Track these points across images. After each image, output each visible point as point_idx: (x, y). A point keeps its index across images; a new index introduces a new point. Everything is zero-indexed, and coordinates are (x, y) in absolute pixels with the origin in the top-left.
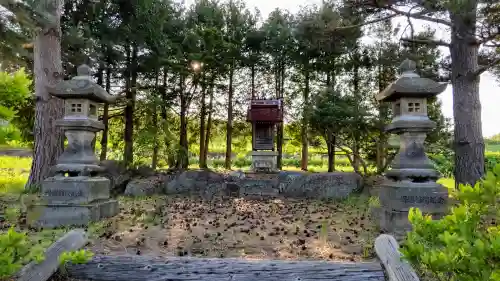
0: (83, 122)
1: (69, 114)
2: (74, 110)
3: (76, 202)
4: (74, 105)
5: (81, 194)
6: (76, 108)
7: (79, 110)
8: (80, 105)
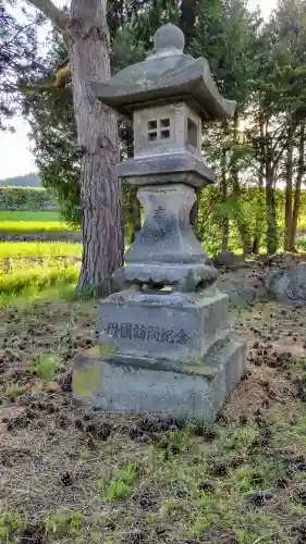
0: (177, 162)
1: (145, 147)
2: (153, 136)
3: (173, 356)
4: (153, 125)
5: (183, 338)
6: (159, 130)
7: (166, 134)
8: (166, 123)
